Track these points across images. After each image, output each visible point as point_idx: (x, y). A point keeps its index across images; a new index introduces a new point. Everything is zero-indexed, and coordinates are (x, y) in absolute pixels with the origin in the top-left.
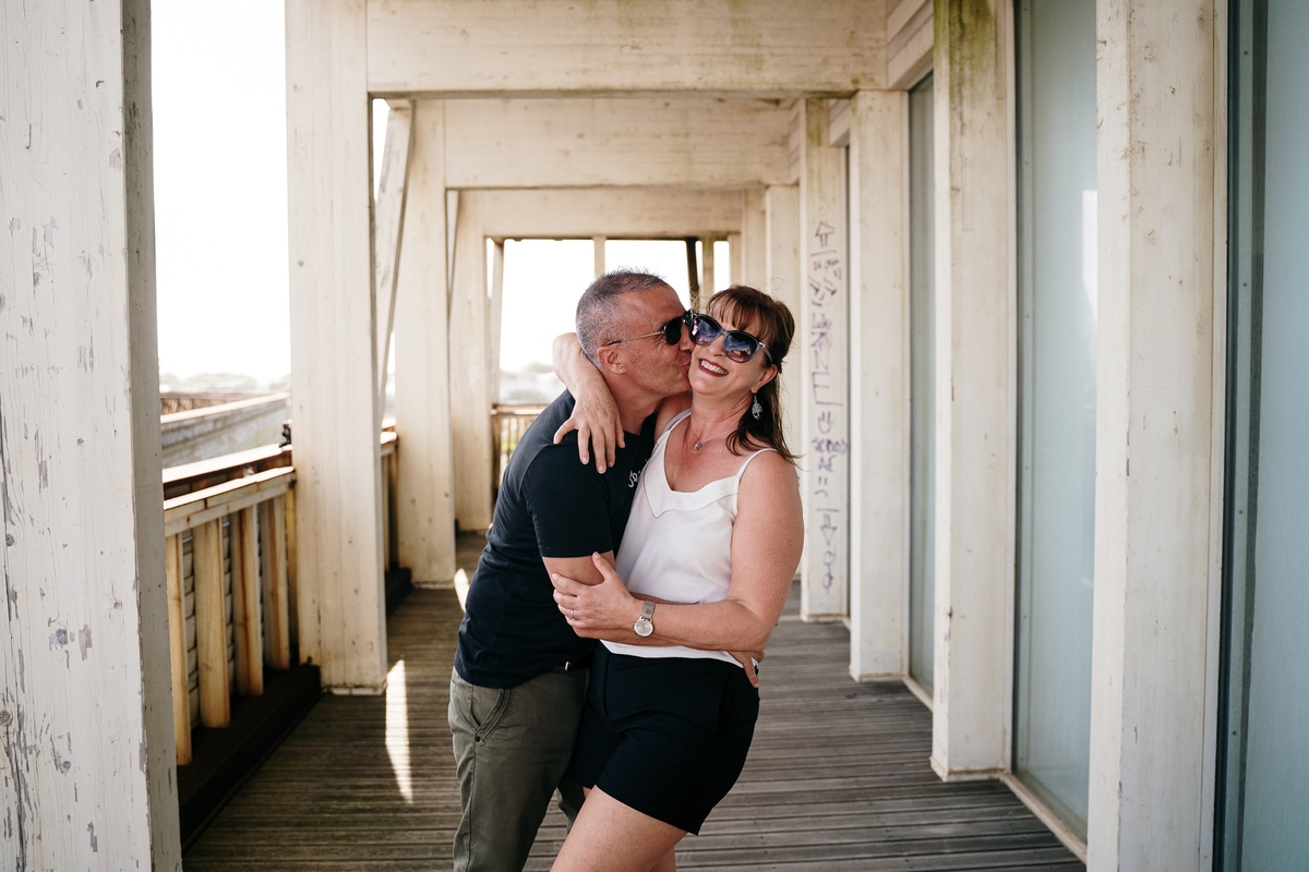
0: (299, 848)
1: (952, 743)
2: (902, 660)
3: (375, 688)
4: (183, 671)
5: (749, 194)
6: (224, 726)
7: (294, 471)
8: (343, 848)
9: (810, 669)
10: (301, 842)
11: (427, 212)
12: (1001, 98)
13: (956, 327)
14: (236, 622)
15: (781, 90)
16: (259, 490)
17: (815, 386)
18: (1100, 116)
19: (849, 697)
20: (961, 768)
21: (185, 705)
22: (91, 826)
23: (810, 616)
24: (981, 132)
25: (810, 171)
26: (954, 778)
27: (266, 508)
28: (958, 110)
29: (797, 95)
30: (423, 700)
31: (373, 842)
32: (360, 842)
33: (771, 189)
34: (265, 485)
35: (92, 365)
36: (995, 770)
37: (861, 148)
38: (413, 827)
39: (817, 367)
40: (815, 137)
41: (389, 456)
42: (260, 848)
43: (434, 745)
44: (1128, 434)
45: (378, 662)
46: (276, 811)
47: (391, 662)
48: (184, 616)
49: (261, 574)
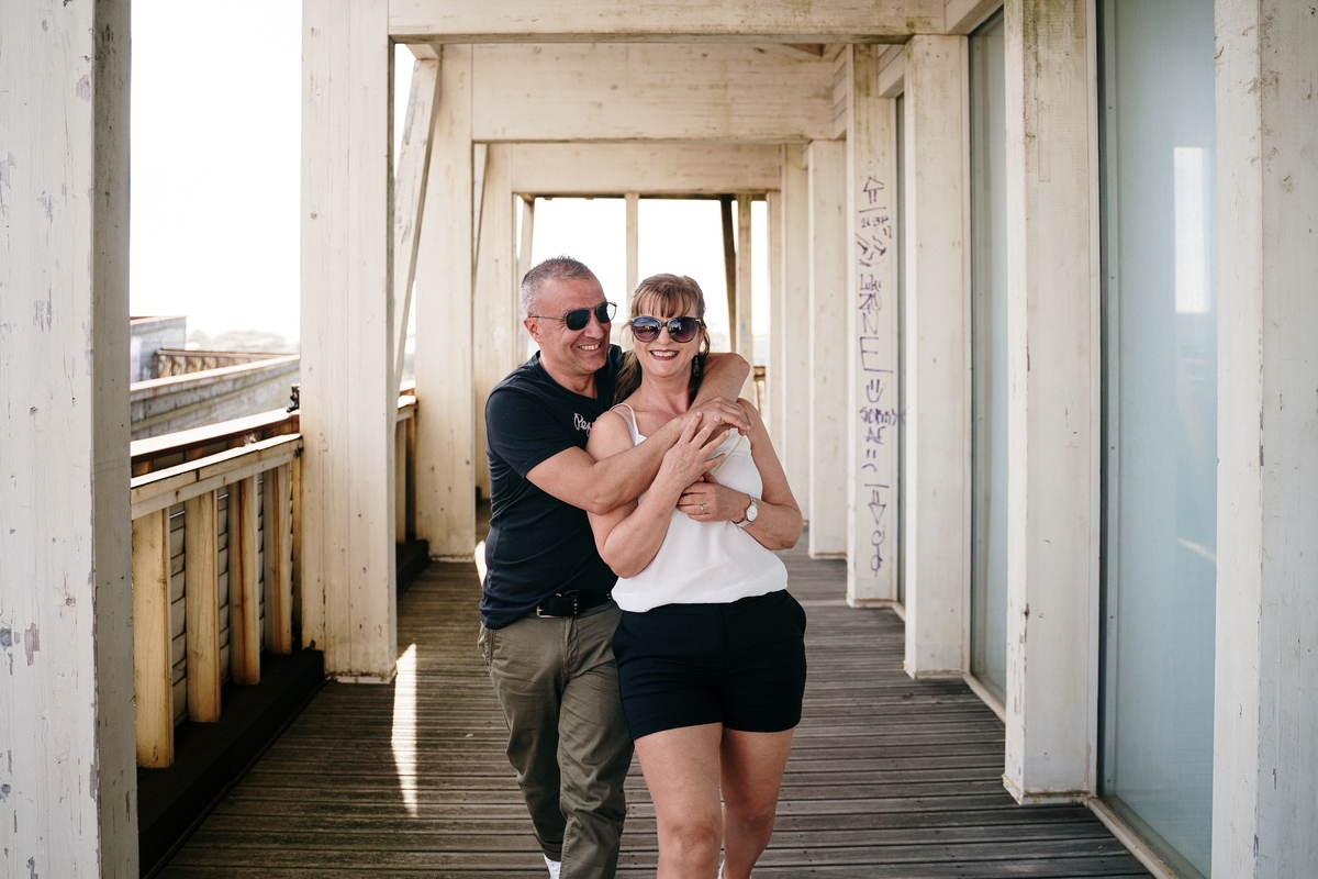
0: (286, 871)
1: (1028, 760)
2: (962, 655)
3: (383, 676)
4: (167, 661)
5: (787, 149)
6: (213, 721)
7: (301, 438)
8: (336, 871)
9: (861, 663)
10: (288, 863)
11: (452, 164)
12: (1080, 37)
13: (1033, 289)
14: (232, 604)
15: (830, 33)
16: (260, 460)
17: (863, 352)
18: (1219, 45)
19: (905, 697)
20: (1039, 790)
21: (167, 701)
22: (31, 862)
23: (857, 601)
24: (1059, 73)
25: (857, 122)
26: (1030, 801)
27: (270, 478)
28: (1033, 49)
29: (845, 39)
30: (434, 691)
31: (370, 866)
32: (354, 866)
33: (814, 143)
34: (268, 453)
35: (49, 322)
36: (1079, 793)
37: (916, 95)
38: (416, 847)
39: (865, 331)
40: (864, 87)
41: (408, 420)
42: (242, 870)
43: (444, 746)
44: (1261, 416)
45: (387, 648)
46: (265, 824)
47: (402, 646)
48: (169, 601)
49: (262, 549)
